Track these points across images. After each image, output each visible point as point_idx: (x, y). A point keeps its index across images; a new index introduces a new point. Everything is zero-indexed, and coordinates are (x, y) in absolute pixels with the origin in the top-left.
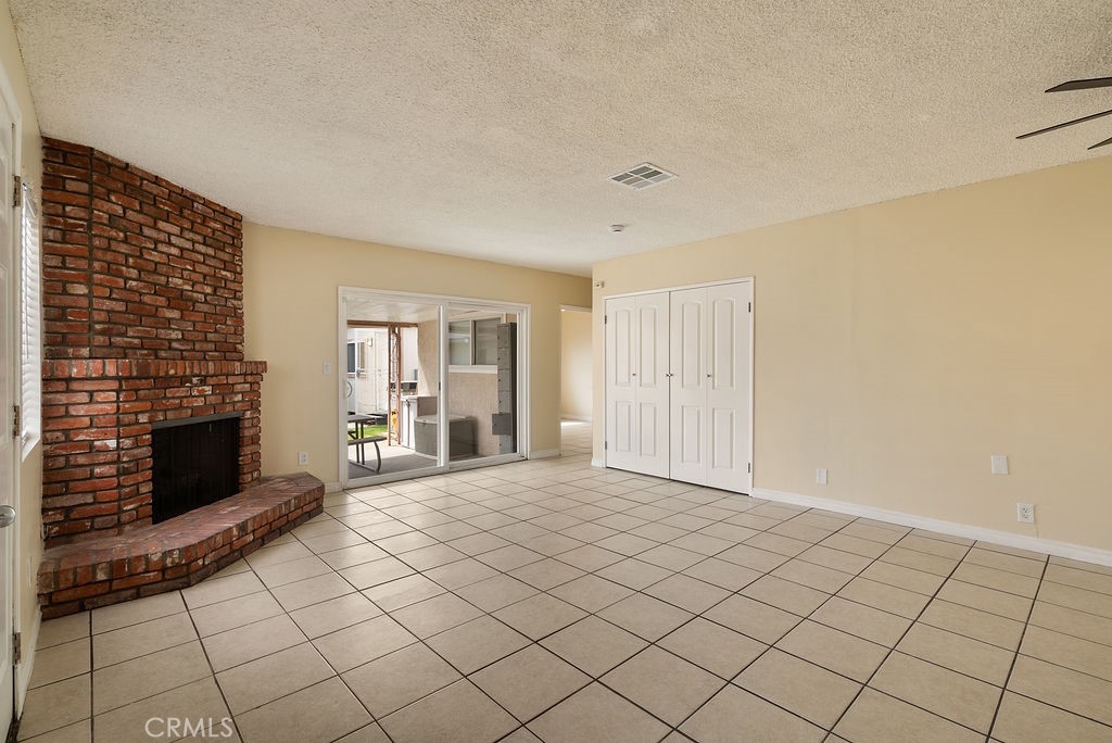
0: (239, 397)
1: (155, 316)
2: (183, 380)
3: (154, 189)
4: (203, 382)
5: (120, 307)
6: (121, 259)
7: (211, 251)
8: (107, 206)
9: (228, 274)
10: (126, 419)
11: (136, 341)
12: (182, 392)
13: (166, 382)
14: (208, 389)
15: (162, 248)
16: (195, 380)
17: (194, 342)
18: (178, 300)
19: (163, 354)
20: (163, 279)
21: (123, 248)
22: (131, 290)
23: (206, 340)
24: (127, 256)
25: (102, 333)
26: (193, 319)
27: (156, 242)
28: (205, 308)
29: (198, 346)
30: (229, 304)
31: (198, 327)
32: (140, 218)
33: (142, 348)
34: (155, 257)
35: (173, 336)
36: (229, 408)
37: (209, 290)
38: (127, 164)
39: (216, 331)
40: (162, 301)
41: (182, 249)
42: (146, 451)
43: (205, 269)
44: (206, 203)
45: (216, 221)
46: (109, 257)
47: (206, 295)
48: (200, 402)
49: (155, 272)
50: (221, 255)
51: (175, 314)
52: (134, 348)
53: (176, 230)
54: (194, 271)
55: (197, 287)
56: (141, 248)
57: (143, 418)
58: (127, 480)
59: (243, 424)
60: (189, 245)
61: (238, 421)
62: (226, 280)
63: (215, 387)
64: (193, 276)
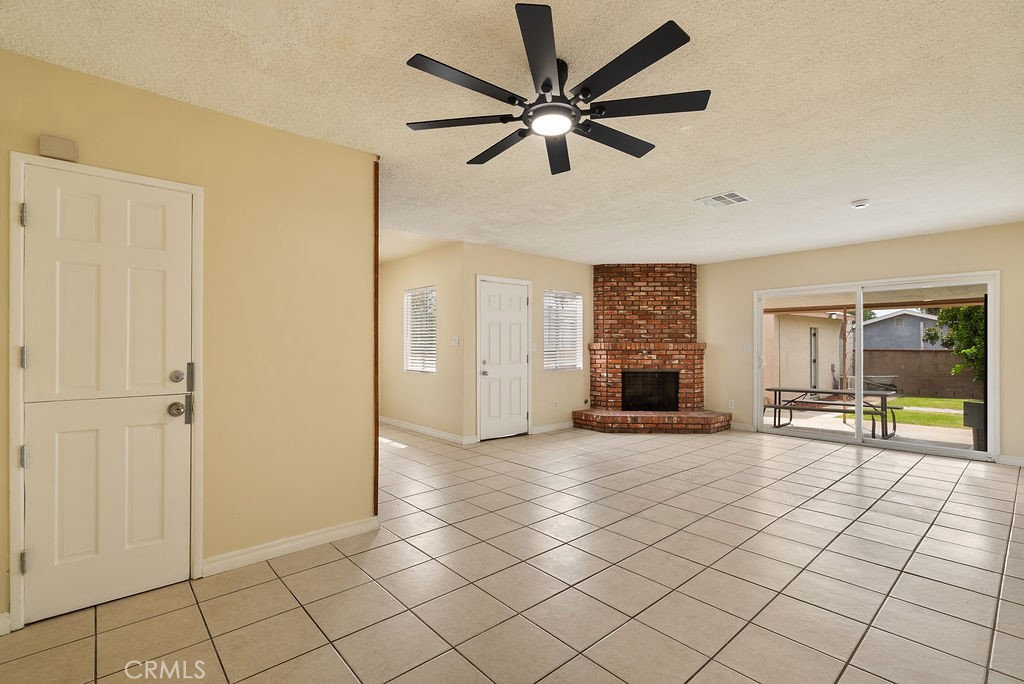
0: (677, 362)
1: (632, 324)
2: (638, 352)
3: (632, 270)
4: (650, 352)
5: (615, 322)
6: (616, 303)
7: (666, 289)
8: (609, 284)
9: (679, 298)
10: (610, 366)
11: (622, 335)
12: (638, 357)
13: (628, 352)
14: (654, 357)
15: (637, 294)
16: (644, 352)
17: (654, 334)
18: (646, 315)
19: (636, 340)
20: (637, 308)
21: (617, 299)
22: (620, 314)
23: (662, 333)
25: (608, 333)
26: (654, 323)
27: (633, 292)
28: (662, 317)
31: (657, 327)
32: (625, 284)
33: (626, 338)
34: (633, 298)
35: (642, 332)
36: (668, 367)
37: (664, 308)
40: (635, 317)
41: (647, 292)
42: (619, 380)
43: (662, 298)
44: (663, 265)
45: (669, 272)
46: (611, 303)
47: (663, 310)
48: (649, 362)
49: (633, 305)
50: (673, 288)
51: (643, 322)
52: (621, 338)
53: (645, 284)
54: (655, 300)
55: (657, 308)
57: (618, 367)
58: (611, 390)
59: (680, 376)
60: (652, 289)
61: (677, 374)
62: (677, 301)
63: (658, 356)
64: (655, 303)
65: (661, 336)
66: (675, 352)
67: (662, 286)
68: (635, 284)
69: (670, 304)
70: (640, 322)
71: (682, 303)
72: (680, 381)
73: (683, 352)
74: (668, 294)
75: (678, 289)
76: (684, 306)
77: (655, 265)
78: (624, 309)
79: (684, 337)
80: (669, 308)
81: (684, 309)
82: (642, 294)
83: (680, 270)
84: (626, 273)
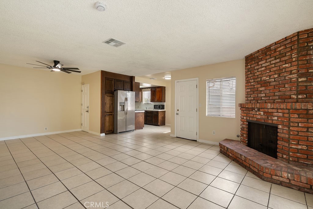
0: (276, 118)
1: (257, 90)
2: (253, 109)
3: (257, 54)
6: (250, 79)
7: (278, 60)
9: (287, 65)
10: (242, 117)
11: (253, 98)
12: (254, 112)
14: (262, 113)
16: (256, 109)
17: (269, 97)
18: (265, 84)
19: (259, 101)
20: (260, 79)
22: (252, 85)
23: (274, 96)
24: (251, 77)
26: (269, 89)
27: (258, 69)
28: (274, 83)
29: (271, 98)
30: (287, 78)
31: (271, 91)
32: (254, 65)
33: (254, 100)
34: (258, 73)
35: (262, 95)
36: (270, 122)
37: (276, 76)
38: (251, 54)
39: (279, 91)
40: (259, 86)
41: (266, 67)
43: (275, 69)
45: (280, 47)
47: (275, 78)
48: (259, 117)
50: (283, 59)
51: (263, 89)
53: (264, 62)
54: (270, 71)
55: (271, 77)
56: (254, 73)
57: (245, 118)
59: (279, 130)
60: (268, 64)
61: (277, 128)
62: (285, 68)
63: (264, 112)
64: (270, 74)
65: (274, 98)
66: (274, 111)
67: (276, 59)
68: (260, 63)
69: (280, 72)
70: (261, 89)
71: (289, 69)
72: (279, 134)
73: (280, 111)
74: (279, 64)
75: (286, 58)
76: (291, 71)
77: (271, 46)
78: (254, 82)
79: (290, 98)
80: (279, 76)
81: (291, 74)
82: (263, 69)
83: (289, 41)
84: (254, 58)
